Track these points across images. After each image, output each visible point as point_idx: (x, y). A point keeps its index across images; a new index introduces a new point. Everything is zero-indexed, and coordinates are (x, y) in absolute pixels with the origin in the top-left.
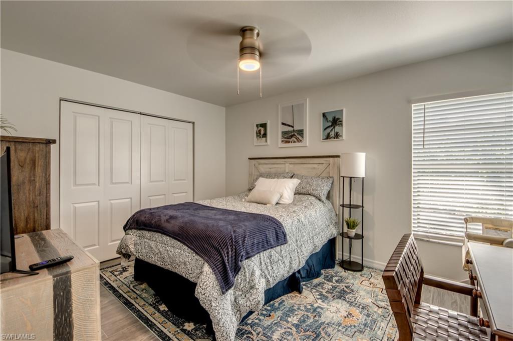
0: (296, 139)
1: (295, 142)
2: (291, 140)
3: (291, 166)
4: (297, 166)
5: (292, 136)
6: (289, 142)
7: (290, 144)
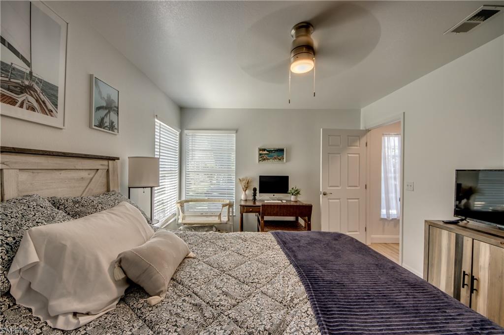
0: (37, 101)
1: (33, 109)
2: (20, 98)
3: (24, 176)
4: (42, 177)
5: (24, 89)
6: (13, 102)
7: (16, 108)
